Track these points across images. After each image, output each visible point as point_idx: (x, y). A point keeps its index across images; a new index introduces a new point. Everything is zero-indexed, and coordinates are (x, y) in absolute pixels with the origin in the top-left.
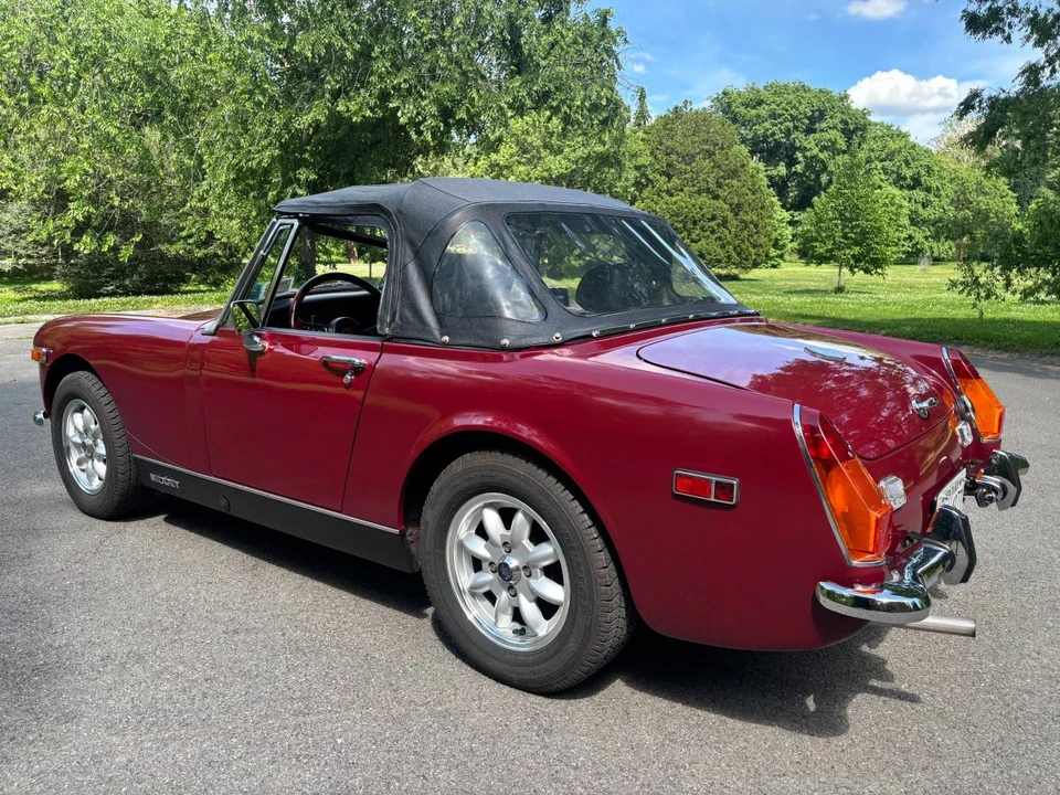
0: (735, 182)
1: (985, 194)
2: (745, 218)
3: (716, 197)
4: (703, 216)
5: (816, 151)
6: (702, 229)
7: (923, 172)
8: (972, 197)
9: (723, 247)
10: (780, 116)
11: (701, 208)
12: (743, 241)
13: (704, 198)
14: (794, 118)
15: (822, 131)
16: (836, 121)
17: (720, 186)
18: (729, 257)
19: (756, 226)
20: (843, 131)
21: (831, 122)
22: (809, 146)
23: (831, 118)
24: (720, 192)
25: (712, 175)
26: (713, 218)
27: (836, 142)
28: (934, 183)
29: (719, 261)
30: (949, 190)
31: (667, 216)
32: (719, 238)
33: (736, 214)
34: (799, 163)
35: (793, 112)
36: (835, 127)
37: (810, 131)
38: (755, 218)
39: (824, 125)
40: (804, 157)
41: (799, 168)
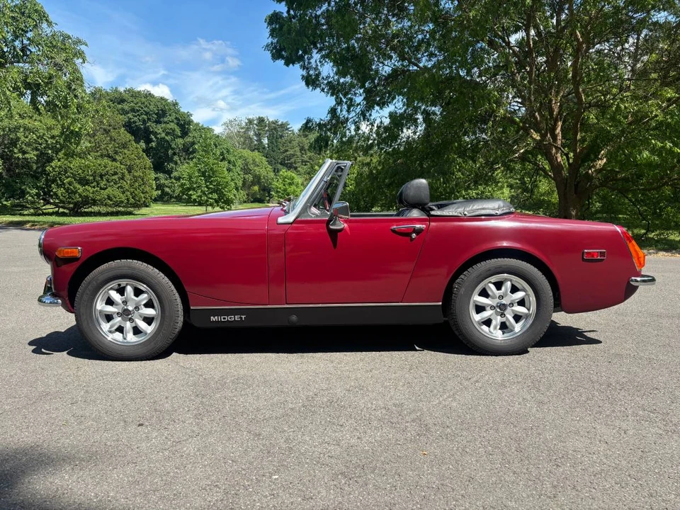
0: (126, 151)
1: (258, 166)
2: (135, 174)
3: (114, 160)
4: (107, 172)
5: (163, 135)
6: (107, 181)
7: (225, 152)
8: (251, 167)
9: (123, 193)
10: (138, 111)
11: (105, 167)
12: (136, 189)
13: (106, 160)
14: (147, 113)
15: (165, 123)
16: (173, 118)
17: (116, 153)
18: (128, 200)
19: (143, 180)
20: (178, 124)
21: (170, 119)
22: (158, 132)
23: (170, 115)
24: (117, 157)
25: (110, 146)
26: (115, 173)
27: (174, 131)
28: (232, 159)
29: (122, 202)
30: (240, 163)
31: (80, 171)
32: (121, 187)
33: (130, 172)
34: (153, 141)
35: (146, 109)
36: (172, 122)
37: (158, 122)
38: (141, 174)
39: (166, 119)
40: (156, 137)
41: (154, 144)
